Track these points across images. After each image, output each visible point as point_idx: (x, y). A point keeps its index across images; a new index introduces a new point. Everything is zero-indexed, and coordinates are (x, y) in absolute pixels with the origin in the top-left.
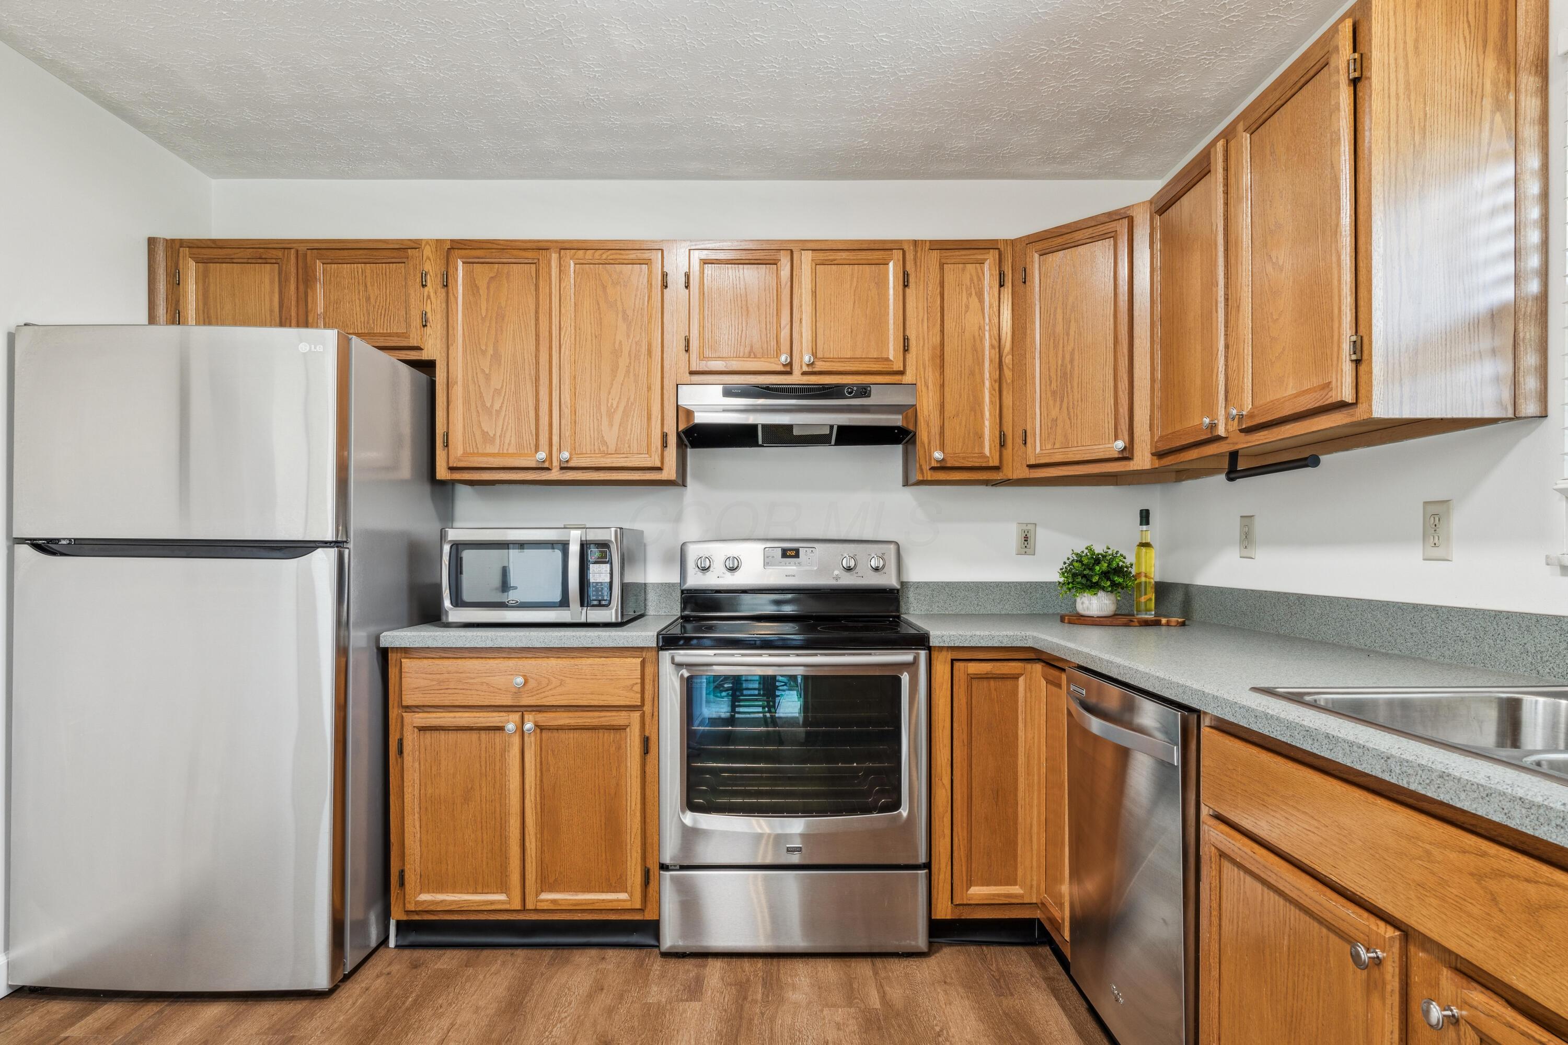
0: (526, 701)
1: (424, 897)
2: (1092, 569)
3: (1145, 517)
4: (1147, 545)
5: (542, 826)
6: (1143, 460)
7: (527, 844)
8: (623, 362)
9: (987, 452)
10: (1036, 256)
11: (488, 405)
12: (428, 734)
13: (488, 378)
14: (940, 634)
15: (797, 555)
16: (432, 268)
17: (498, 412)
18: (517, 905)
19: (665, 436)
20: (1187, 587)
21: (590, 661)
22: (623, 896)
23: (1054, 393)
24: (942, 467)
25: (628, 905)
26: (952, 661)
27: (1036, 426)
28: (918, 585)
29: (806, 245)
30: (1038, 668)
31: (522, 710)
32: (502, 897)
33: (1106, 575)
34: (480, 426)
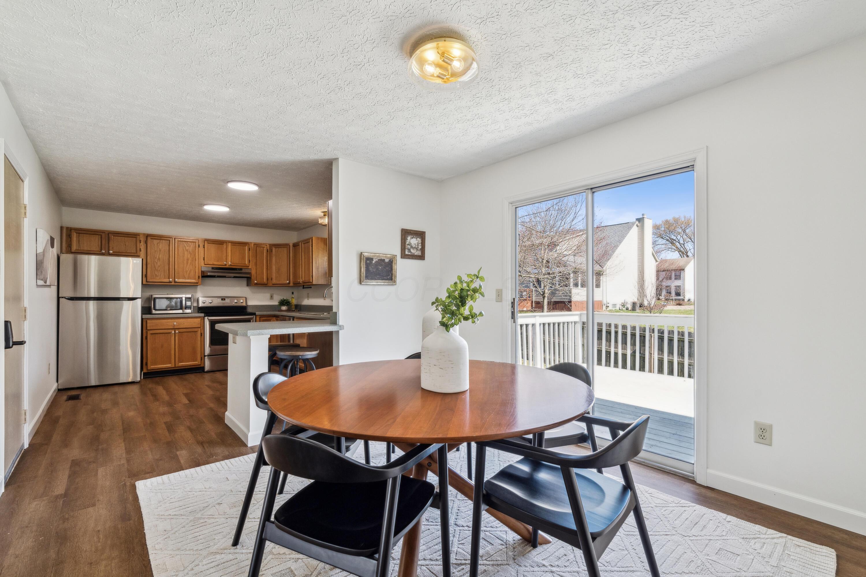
0: (175, 328)
1: (152, 367)
2: (284, 302)
3: (293, 293)
4: (293, 298)
5: (179, 351)
6: (291, 284)
7: (176, 355)
8: (189, 262)
9: (265, 281)
10: (274, 248)
11: (157, 268)
12: (153, 335)
13: (157, 263)
14: (257, 313)
15: (225, 300)
16: (143, 239)
17: (159, 270)
18: (173, 366)
19: (199, 277)
20: (300, 305)
21: (190, 319)
22: (197, 362)
23: (277, 272)
24: (256, 284)
25: (198, 364)
26: (260, 317)
27: (274, 277)
28: (250, 306)
29: (229, 242)
30: (275, 318)
31: (175, 329)
32: (170, 365)
33: (286, 303)
34: (155, 273)
